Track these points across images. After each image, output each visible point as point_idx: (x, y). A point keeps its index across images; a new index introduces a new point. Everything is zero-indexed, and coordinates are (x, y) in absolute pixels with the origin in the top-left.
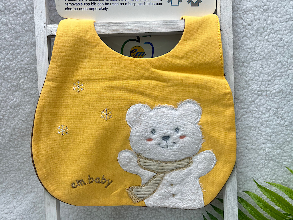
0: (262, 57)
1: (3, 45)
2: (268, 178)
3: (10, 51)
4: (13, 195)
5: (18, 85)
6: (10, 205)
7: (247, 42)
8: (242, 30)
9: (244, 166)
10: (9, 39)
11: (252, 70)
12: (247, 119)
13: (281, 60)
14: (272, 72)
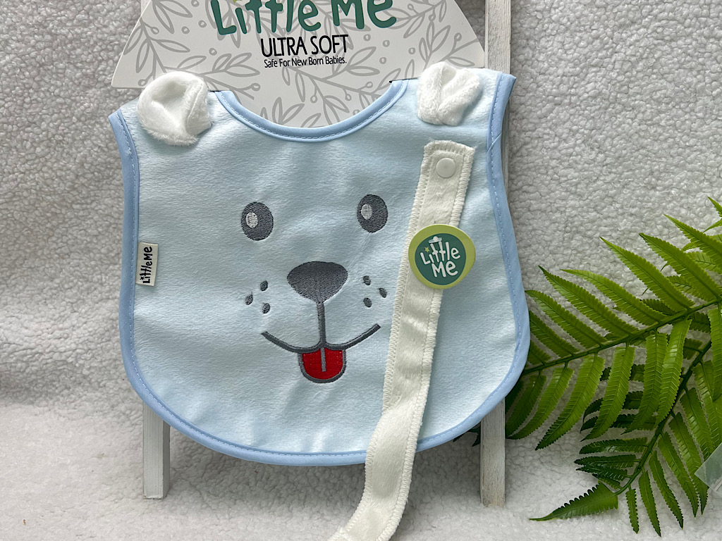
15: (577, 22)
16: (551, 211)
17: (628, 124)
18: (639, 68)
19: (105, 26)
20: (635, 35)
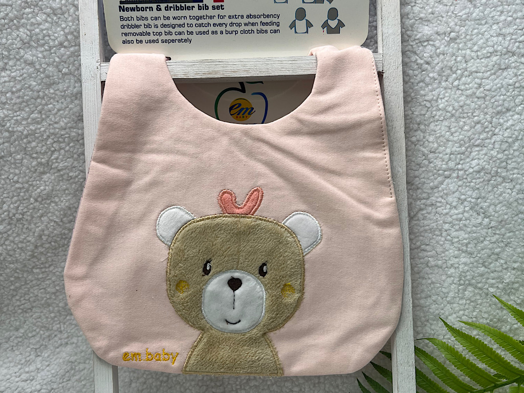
0: (449, 115)
1: (25, 97)
2: (464, 315)
3: (37, 107)
4: (36, 349)
5: (48, 163)
6: (30, 366)
7: (424, 90)
8: (416, 72)
9: (423, 295)
10: (37, 88)
11: (434, 136)
12: (426, 216)
13: (481, 118)
14: (466, 139)
15: (461, 110)
16: (447, 267)
17: (508, 193)
18: (515, 148)
19: (56, 123)
20: (511, 121)
